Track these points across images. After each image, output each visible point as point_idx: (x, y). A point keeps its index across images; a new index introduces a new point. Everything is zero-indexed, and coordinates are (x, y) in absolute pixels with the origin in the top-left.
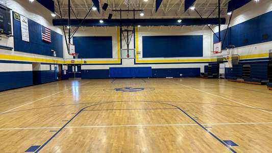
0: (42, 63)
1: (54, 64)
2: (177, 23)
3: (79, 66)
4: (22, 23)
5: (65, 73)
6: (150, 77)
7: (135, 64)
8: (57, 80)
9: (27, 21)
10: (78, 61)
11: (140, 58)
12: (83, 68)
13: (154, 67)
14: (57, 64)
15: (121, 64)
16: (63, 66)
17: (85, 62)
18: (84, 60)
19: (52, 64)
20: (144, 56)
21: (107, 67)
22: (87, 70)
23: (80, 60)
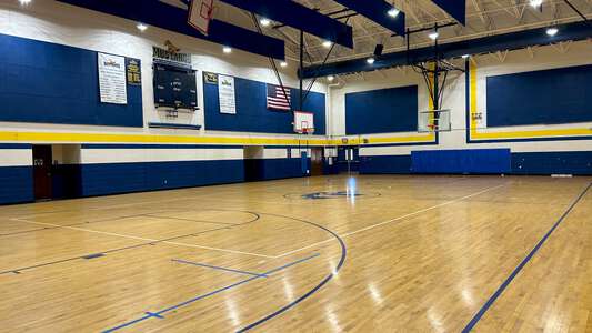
0: (266, 147)
1: (299, 147)
2: (548, 36)
3: (355, 148)
4: (220, 86)
5: (330, 163)
6: (507, 174)
7: (468, 141)
8: (306, 175)
9: (232, 81)
10: (354, 139)
11: (481, 129)
12: (363, 152)
13: (515, 148)
14: (307, 147)
15: (436, 143)
16: (326, 151)
17: (366, 141)
18: (363, 137)
19: (294, 147)
20: (490, 124)
21: (406, 151)
22: (368, 157)
23: (355, 137)
